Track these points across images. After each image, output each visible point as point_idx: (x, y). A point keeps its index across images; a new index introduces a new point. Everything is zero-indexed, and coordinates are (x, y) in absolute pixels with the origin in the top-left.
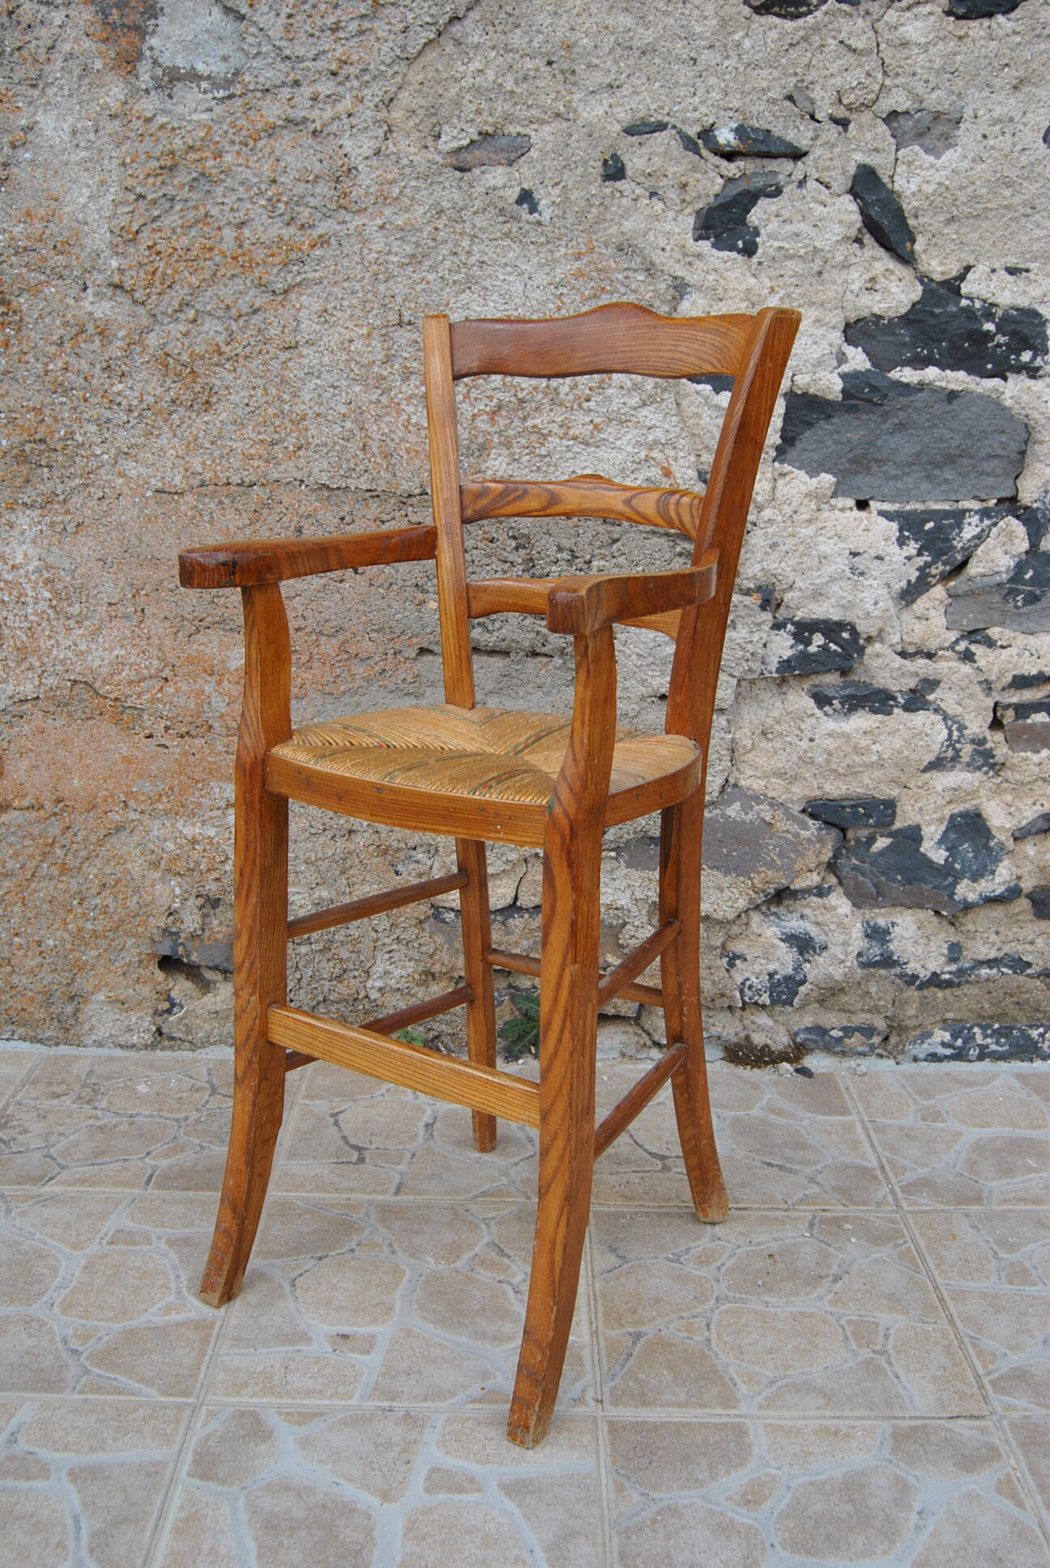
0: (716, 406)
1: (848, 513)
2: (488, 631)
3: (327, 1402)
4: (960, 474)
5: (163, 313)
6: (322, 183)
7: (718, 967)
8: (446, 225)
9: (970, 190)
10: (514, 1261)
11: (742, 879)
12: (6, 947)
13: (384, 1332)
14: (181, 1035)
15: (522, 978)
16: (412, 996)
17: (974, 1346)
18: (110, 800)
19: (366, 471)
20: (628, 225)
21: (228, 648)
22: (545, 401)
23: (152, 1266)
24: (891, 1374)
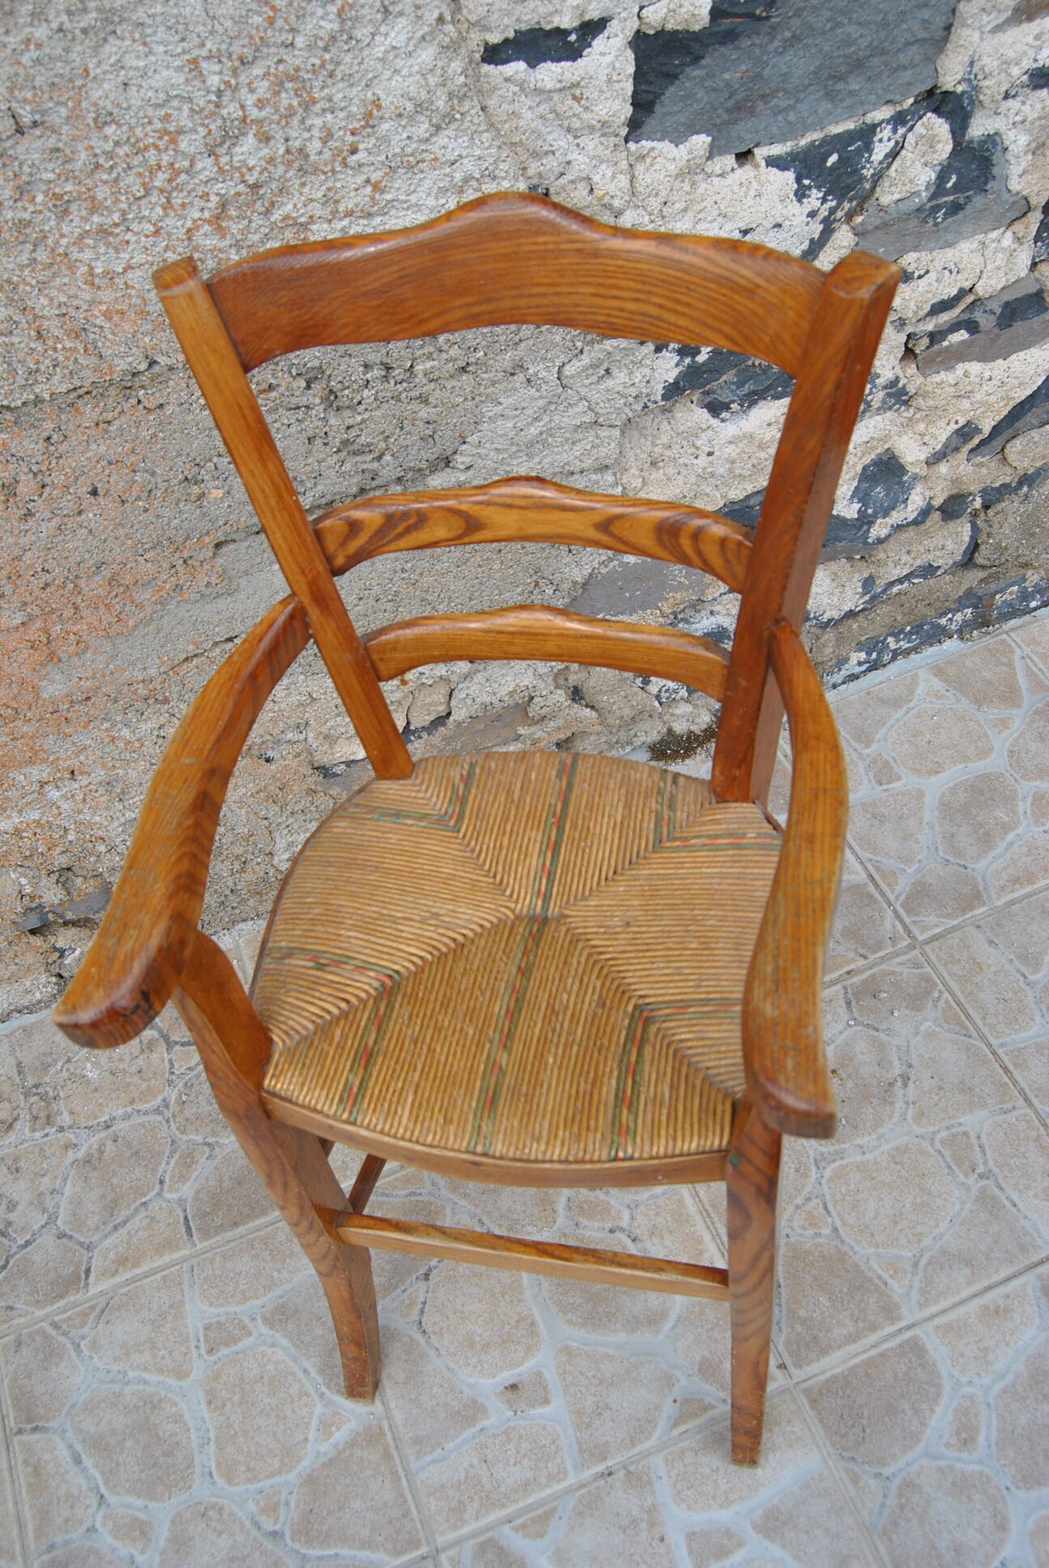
1: (731, 179)
3: (548, 1491)
4: (869, 79)
19: (55, 366)
22: (291, 173)
23: (271, 1367)
24: (1007, 1204)
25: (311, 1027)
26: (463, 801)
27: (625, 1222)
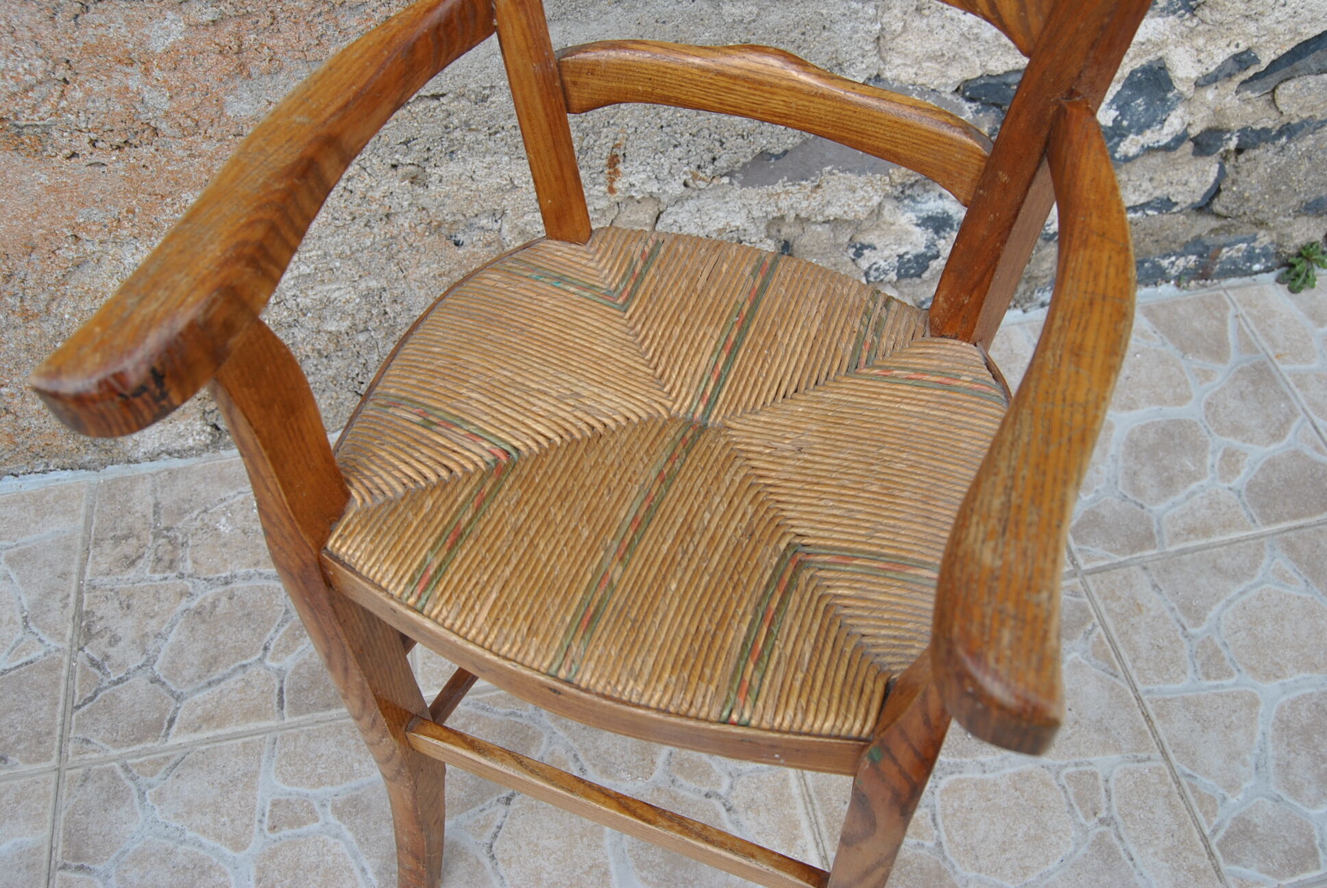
17: (1194, 789)
18: (51, 237)
23: (329, 858)
24: (1124, 856)
25: (400, 490)
26: (639, 279)
27: (723, 789)
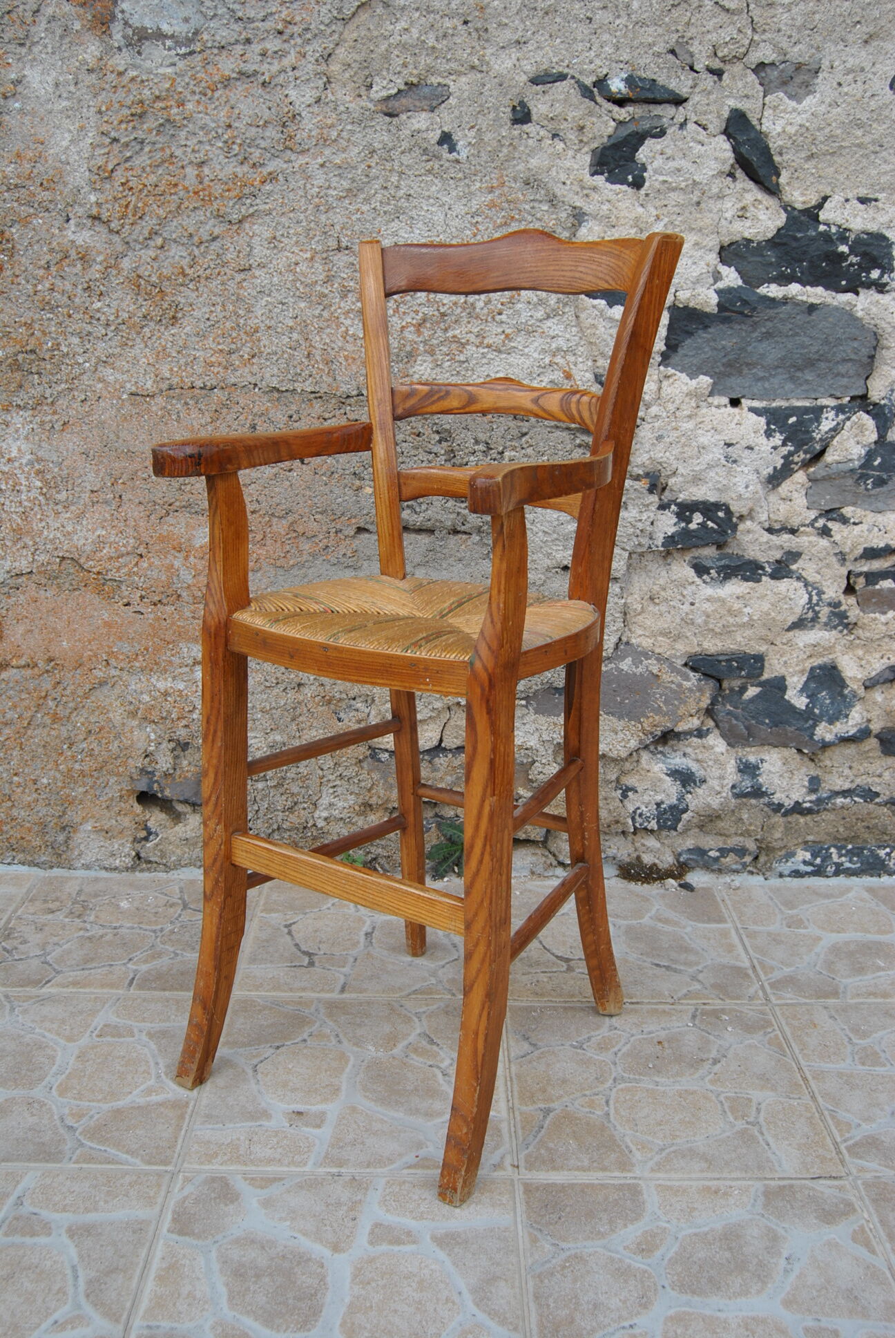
0: (610, 318)
1: (723, 410)
2: (416, 513)
3: (286, 1169)
4: (819, 376)
5: (135, 241)
6: (270, 127)
7: (613, 798)
8: (377, 163)
9: (827, 130)
10: (441, 1048)
11: (633, 723)
12: (7, 785)
13: (332, 1109)
14: (156, 859)
15: (447, 808)
16: (353, 824)
17: (833, 1117)
18: (94, 659)
19: (310, 376)
20: (534, 162)
21: (194, 528)
22: (464, 314)
23: (134, 1054)
24: (761, 1143)
